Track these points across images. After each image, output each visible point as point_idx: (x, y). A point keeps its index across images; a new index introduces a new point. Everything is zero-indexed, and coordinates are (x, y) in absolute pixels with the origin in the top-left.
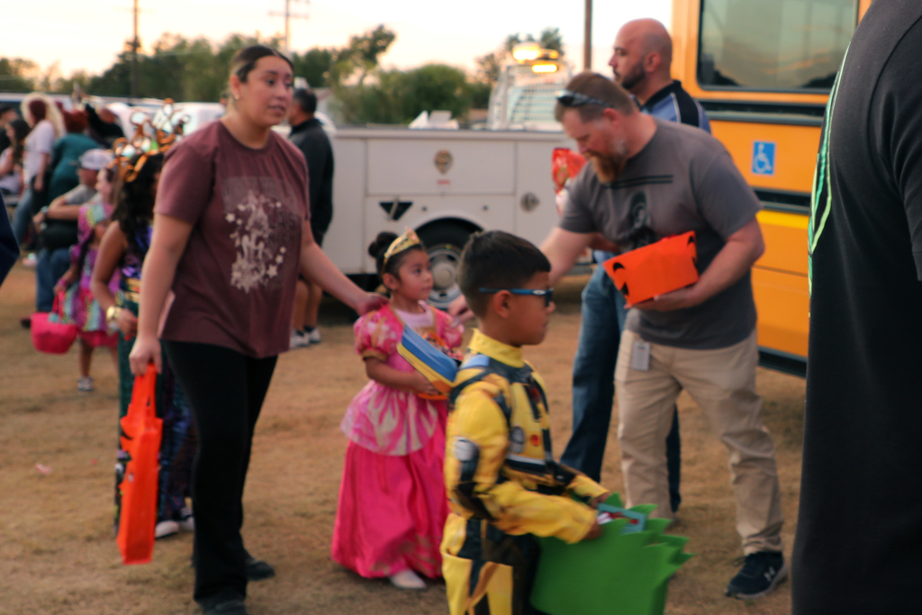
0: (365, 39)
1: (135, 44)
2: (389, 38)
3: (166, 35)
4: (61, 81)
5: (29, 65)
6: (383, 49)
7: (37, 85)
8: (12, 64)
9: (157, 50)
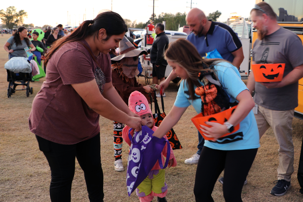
0: (213, 14)
1: (154, 15)
2: (220, 14)
3: (162, 13)
4: (136, 25)
5: (129, 21)
6: (218, 17)
7: (131, 26)
8: (125, 21)
9: (160, 16)
